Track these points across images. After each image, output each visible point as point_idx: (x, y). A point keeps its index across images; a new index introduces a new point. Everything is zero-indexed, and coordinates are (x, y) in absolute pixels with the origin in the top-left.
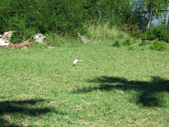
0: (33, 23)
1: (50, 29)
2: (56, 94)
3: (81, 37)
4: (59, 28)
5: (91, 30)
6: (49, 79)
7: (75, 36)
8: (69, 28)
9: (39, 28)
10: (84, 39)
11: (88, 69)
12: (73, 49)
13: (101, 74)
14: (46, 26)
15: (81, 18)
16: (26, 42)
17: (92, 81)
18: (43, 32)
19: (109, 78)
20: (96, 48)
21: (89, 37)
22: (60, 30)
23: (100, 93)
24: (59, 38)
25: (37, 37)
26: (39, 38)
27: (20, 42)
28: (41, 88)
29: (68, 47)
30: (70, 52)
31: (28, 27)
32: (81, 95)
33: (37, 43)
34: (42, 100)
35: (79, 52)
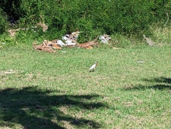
0: (100, 24)
1: (116, 30)
2: (112, 91)
3: (147, 39)
4: (125, 30)
5: (157, 32)
6: (109, 77)
7: (140, 38)
8: (135, 29)
9: (105, 29)
10: (149, 41)
12: (137, 50)
14: (112, 27)
16: (92, 43)
18: (109, 34)
20: (160, 51)
21: (154, 39)
22: (126, 32)
23: (154, 92)
24: (124, 39)
25: (103, 37)
26: (105, 39)
27: (86, 42)
29: (133, 48)
30: (134, 53)
31: (94, 28)
32: (136, 93)
33: (102, 44)
35: (142, 54)
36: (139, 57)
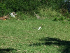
0: (10, 6)
1: (19, 10)
2: (21, 46)
3: (36, 15)
4: (24, 10)
5: (42, 11)
7: (33, 14)
8: (30, 10)
9: (13, 9)
10: (38, 16)
11: (39, 33)
12: (31, 21)
13: (46, 36)
14: (17, 8)
15: (37, 4)
16: (6, 17)
17: (41, 40)
18: (15, 11)
19: (50, 38)
20: (44, 22)
21: (40, 15)
22: (25, 11)
23: (45, 46)
24: (24, 15)
25: (12, 14)
26: (13, 15)
27: (3, 16)
28: (13, 43)
29: (29, 20)
30: (30, 23)
31: (7, 8)
32: (35, 47)
33: (12, 17)
34: (13, 49)
35: (34, 23)
36: (33, 25)
